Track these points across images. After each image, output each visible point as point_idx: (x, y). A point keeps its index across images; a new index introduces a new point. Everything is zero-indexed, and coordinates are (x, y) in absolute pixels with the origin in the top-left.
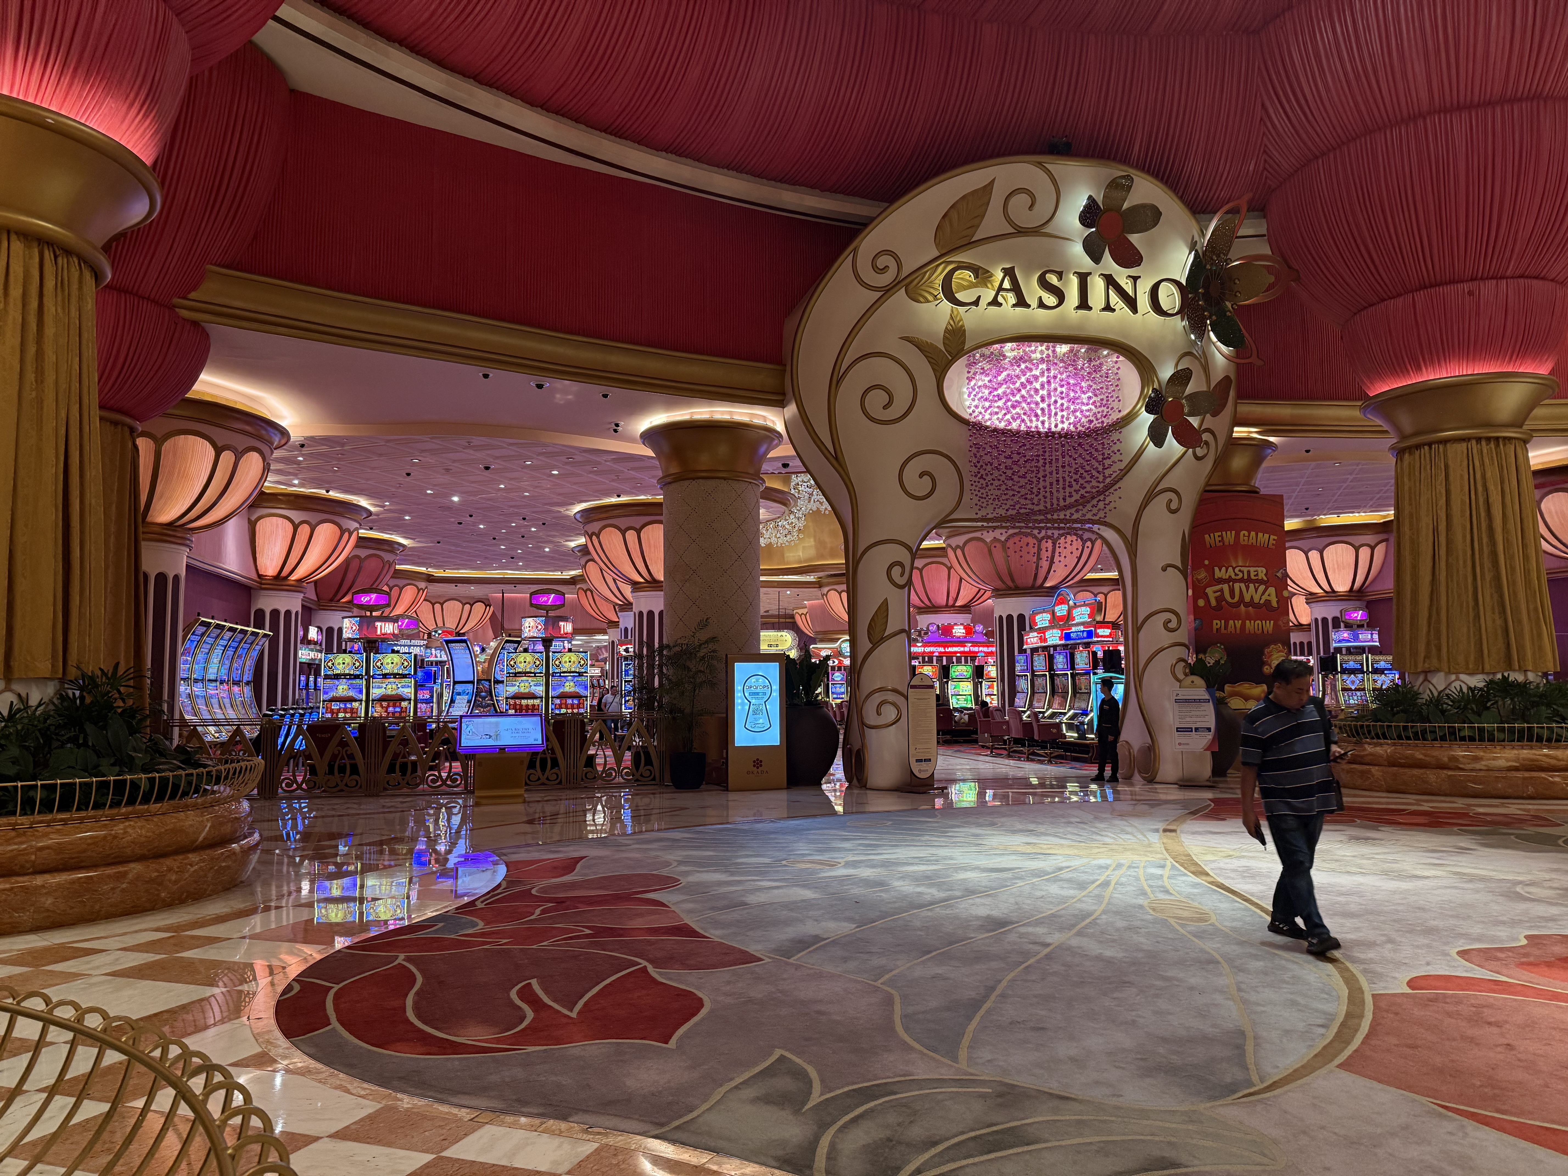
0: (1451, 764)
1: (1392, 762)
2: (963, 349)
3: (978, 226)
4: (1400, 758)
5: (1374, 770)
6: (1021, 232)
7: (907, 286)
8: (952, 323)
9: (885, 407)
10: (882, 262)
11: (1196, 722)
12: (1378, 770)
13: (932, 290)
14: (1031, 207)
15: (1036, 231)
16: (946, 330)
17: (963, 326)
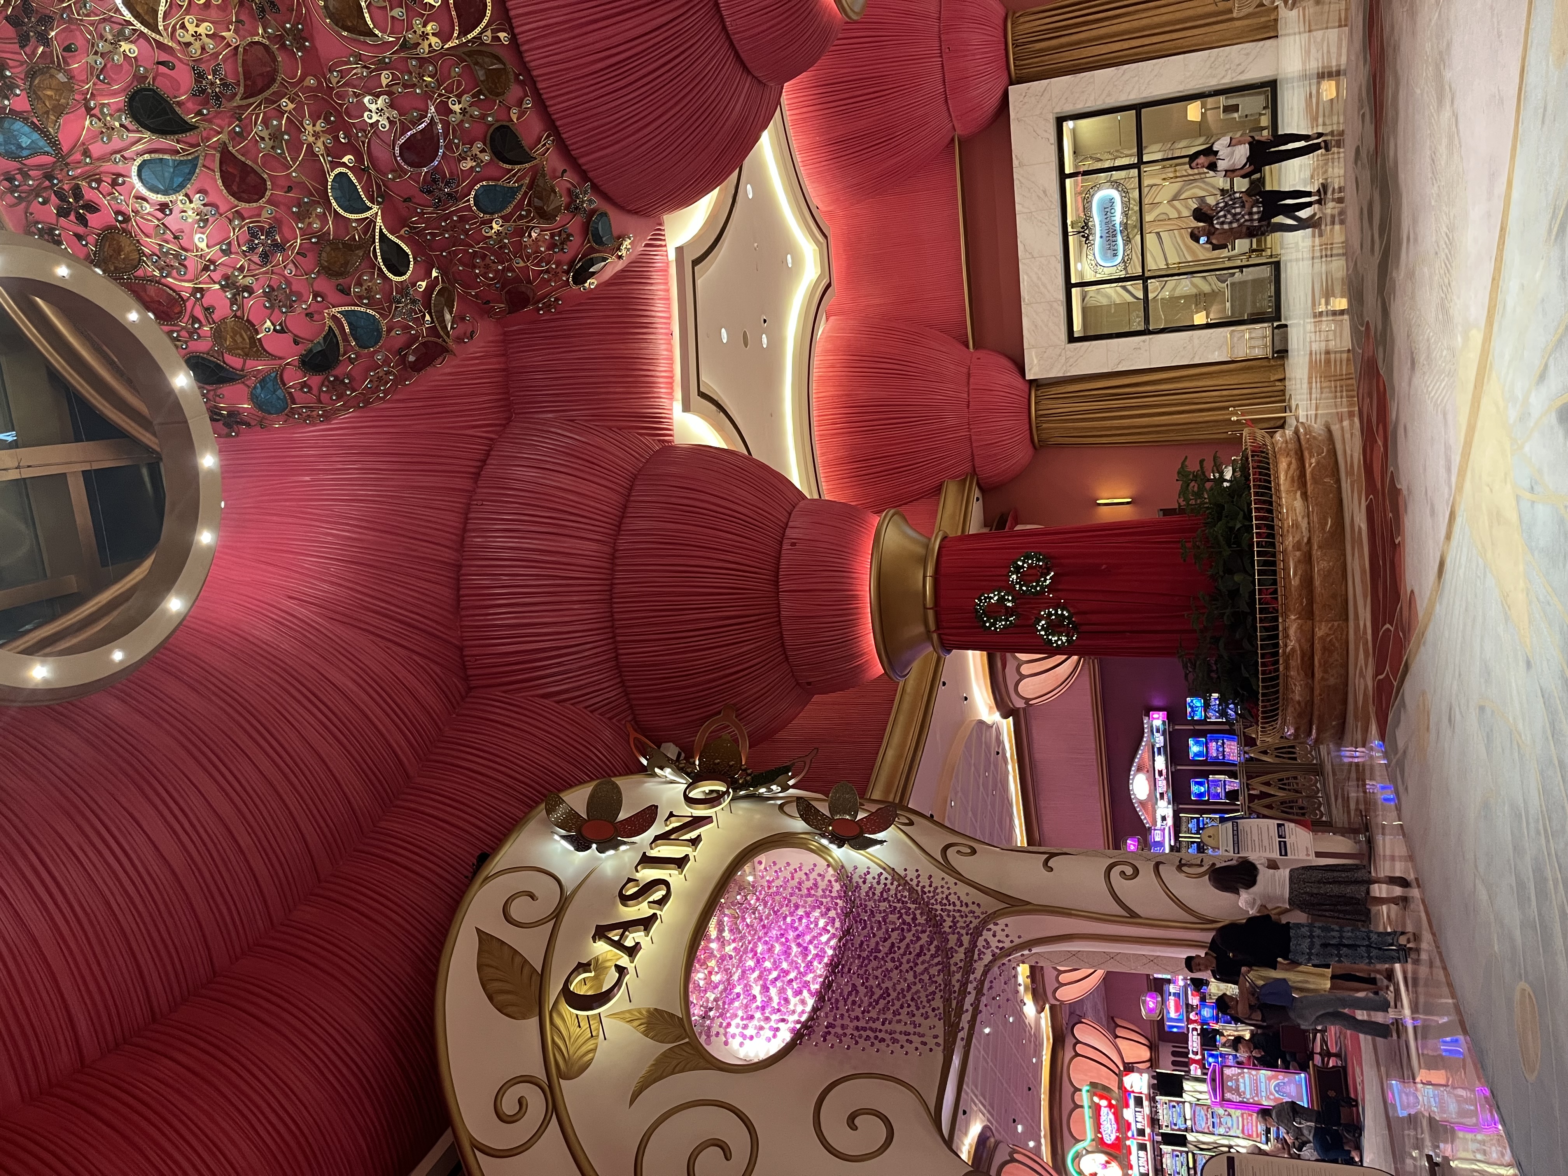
0: (1305, 548)
1: (1308, 614)
2: (681, 1019)
3: (526, 961)
4: (1301, 603)
5: (1319, 633)
6: (558, 915)
7: (562, 1075)
8: (636, 1023)
9: (728, 1156)
10: (509, 1106)
11: (1270, 838)
12: (1320, 629)
13: (581, 1040)
14: (532, 896)
15: (564, 901)
16: (646, 1034)
17: (648, 1011)
